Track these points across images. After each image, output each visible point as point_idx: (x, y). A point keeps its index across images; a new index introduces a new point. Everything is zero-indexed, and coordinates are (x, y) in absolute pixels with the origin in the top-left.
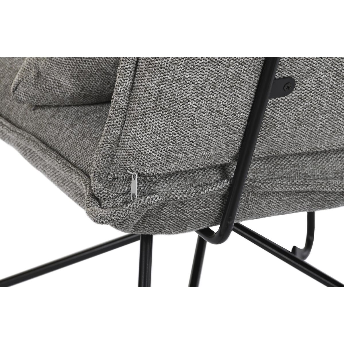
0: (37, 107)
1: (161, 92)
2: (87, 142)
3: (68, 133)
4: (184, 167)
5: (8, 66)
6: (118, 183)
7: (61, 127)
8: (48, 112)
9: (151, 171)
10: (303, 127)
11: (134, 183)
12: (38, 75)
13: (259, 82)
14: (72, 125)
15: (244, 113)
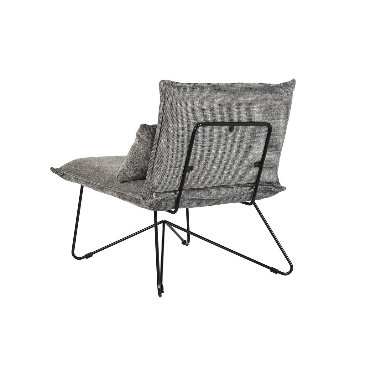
0: (123, 182)
1: (160, 169)
2: (139, 188)
3: (133, 187)
4: (166, 191)
5: (112, 175)
6: (150, 195)
7: (131, 186)
8: (126, 183)
9: (158, 191)
10: (196, 180)
11: (154, 195)
12: (124, 172)
13: (185, 167)
14: (134, 185)
15: (181, 175)
